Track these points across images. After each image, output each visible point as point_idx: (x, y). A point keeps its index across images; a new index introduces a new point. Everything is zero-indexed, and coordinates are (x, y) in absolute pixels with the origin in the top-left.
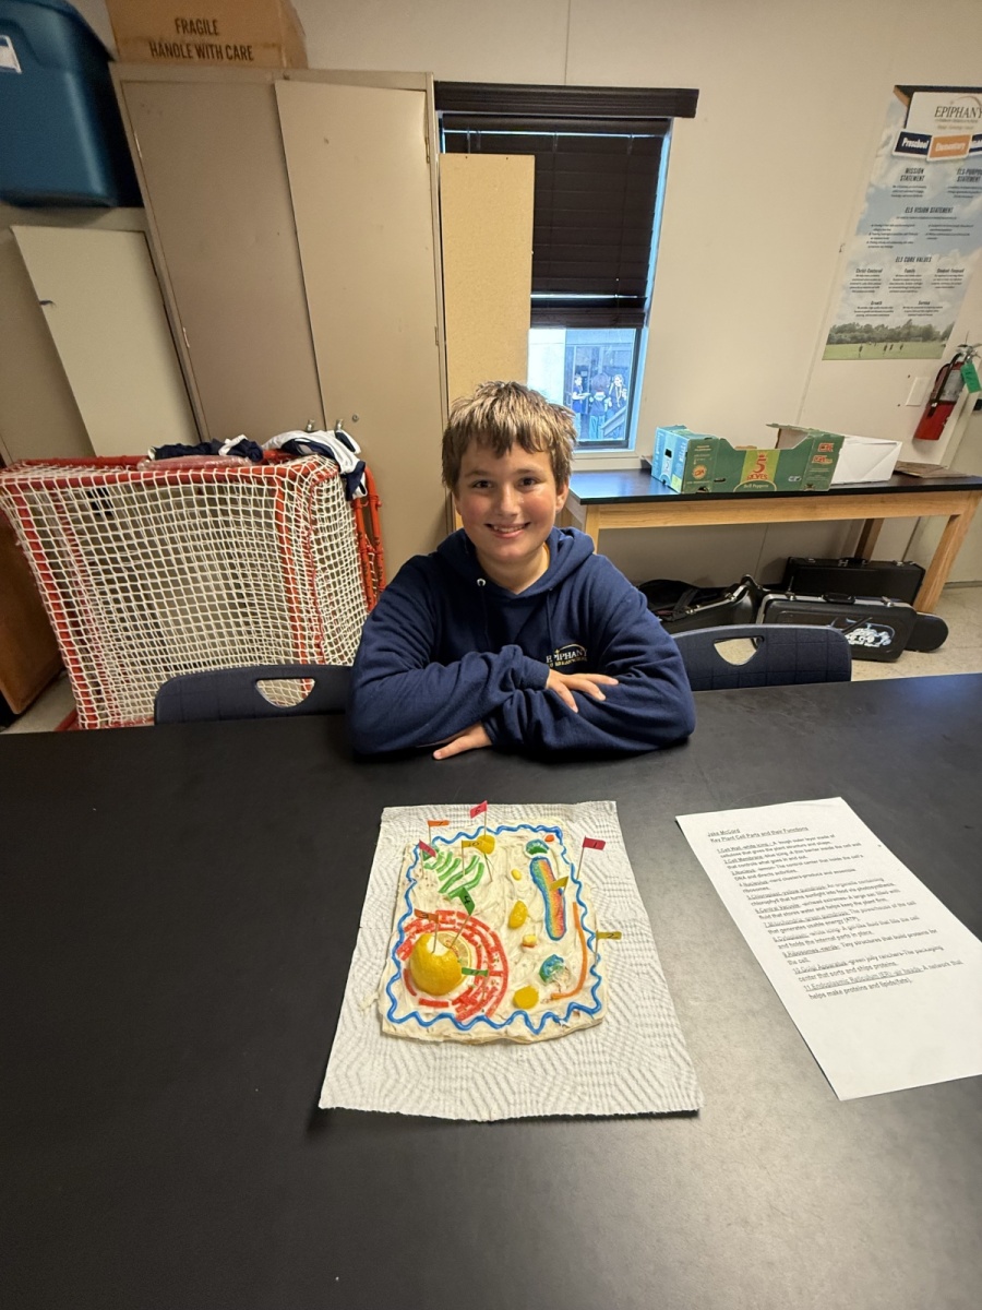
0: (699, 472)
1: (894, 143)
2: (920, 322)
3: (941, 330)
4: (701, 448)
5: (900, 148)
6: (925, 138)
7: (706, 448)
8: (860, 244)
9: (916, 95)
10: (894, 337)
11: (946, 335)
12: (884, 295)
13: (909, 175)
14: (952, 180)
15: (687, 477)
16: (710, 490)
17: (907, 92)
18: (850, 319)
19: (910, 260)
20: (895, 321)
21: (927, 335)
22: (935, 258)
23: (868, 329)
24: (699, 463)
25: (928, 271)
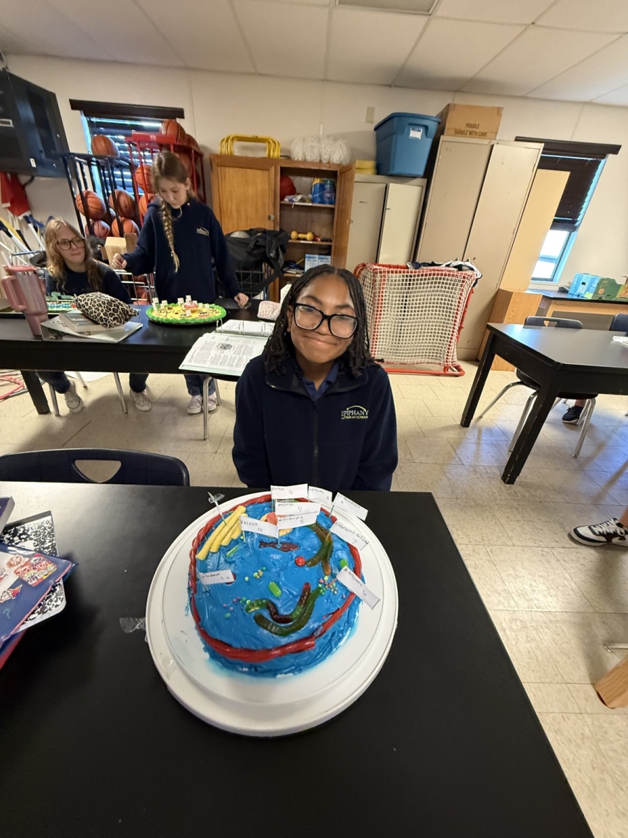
0: (601, 291)
4: (604, 282)
7: (607, 282)
15: (596, 293)
16: (604, 299)
24: (602, 288)
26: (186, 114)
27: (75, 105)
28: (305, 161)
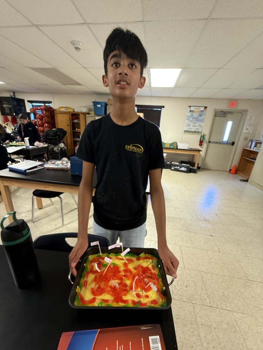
1: (189, 111)
2: (197, 130)
3: (200, 132)
5: (190, 112)
6: (193, 111)
8: (187, 121)
9: (191, 107)
10: (193, 132)
11: (201, 132)
12: (191, 127)
13: (192, 114)
14: (198, 115)
17: (190, 106)
18: (186, 129)
19: (194, 123)
20: (193, 130)
21: (198, 132)
22: (197, 123)
23: (189, 131)
25: (197, 125)
26: (52, 102)
27: (28, 101)
28: (78, 112)
